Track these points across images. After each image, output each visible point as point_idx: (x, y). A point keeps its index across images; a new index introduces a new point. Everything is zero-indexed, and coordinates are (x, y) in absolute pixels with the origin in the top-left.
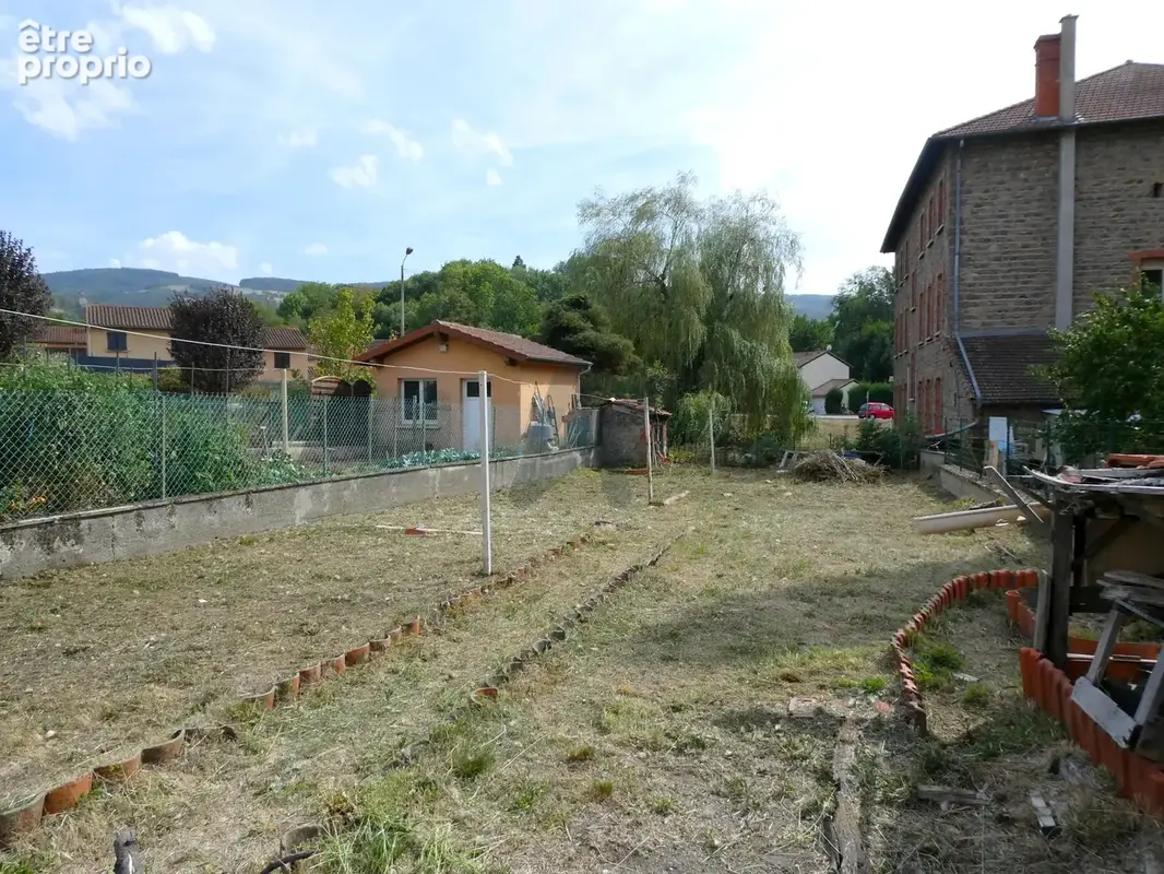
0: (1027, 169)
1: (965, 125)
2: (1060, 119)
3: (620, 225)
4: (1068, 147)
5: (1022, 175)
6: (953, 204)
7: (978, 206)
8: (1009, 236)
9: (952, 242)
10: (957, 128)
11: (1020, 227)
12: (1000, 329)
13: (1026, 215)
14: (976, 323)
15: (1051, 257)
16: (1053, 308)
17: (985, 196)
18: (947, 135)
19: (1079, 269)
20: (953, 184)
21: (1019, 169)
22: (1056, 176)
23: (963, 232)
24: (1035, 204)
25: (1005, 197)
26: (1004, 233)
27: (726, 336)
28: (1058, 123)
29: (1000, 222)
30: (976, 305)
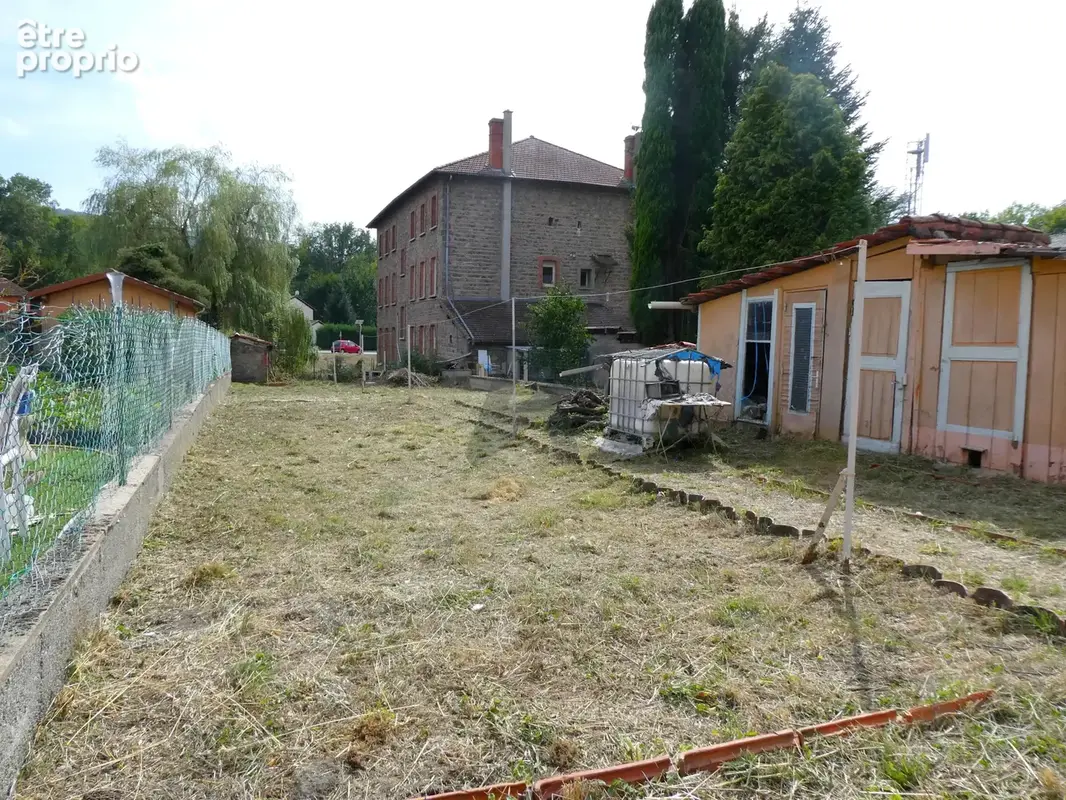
0: (486, 198)
1: (450, 165)
2: (504, 172)
3: (143, 176)
4: (507, 190)
5: (483, 202)
6: (445, 214)
7: (459, 218)
8: (477, 239)
9: (444, 239)
10: (447, 166)
11: (482, 234)
12: (470, 296)
13: (486, 227)
14: (457, 292)
15: (499, 253)
16: (500, 285)
17: (463, 212)
18: (442, 170)
19: (513, 264)
20: (445, 201)
21: (481, 198)
22: (501, 207)
23: (450, 233)
24: (490, 221)
25: (473, 214)
26: (474, 237)
27: (248, 283)
28: (502, 175)
29: (471, 230)
30: (458, 280)
